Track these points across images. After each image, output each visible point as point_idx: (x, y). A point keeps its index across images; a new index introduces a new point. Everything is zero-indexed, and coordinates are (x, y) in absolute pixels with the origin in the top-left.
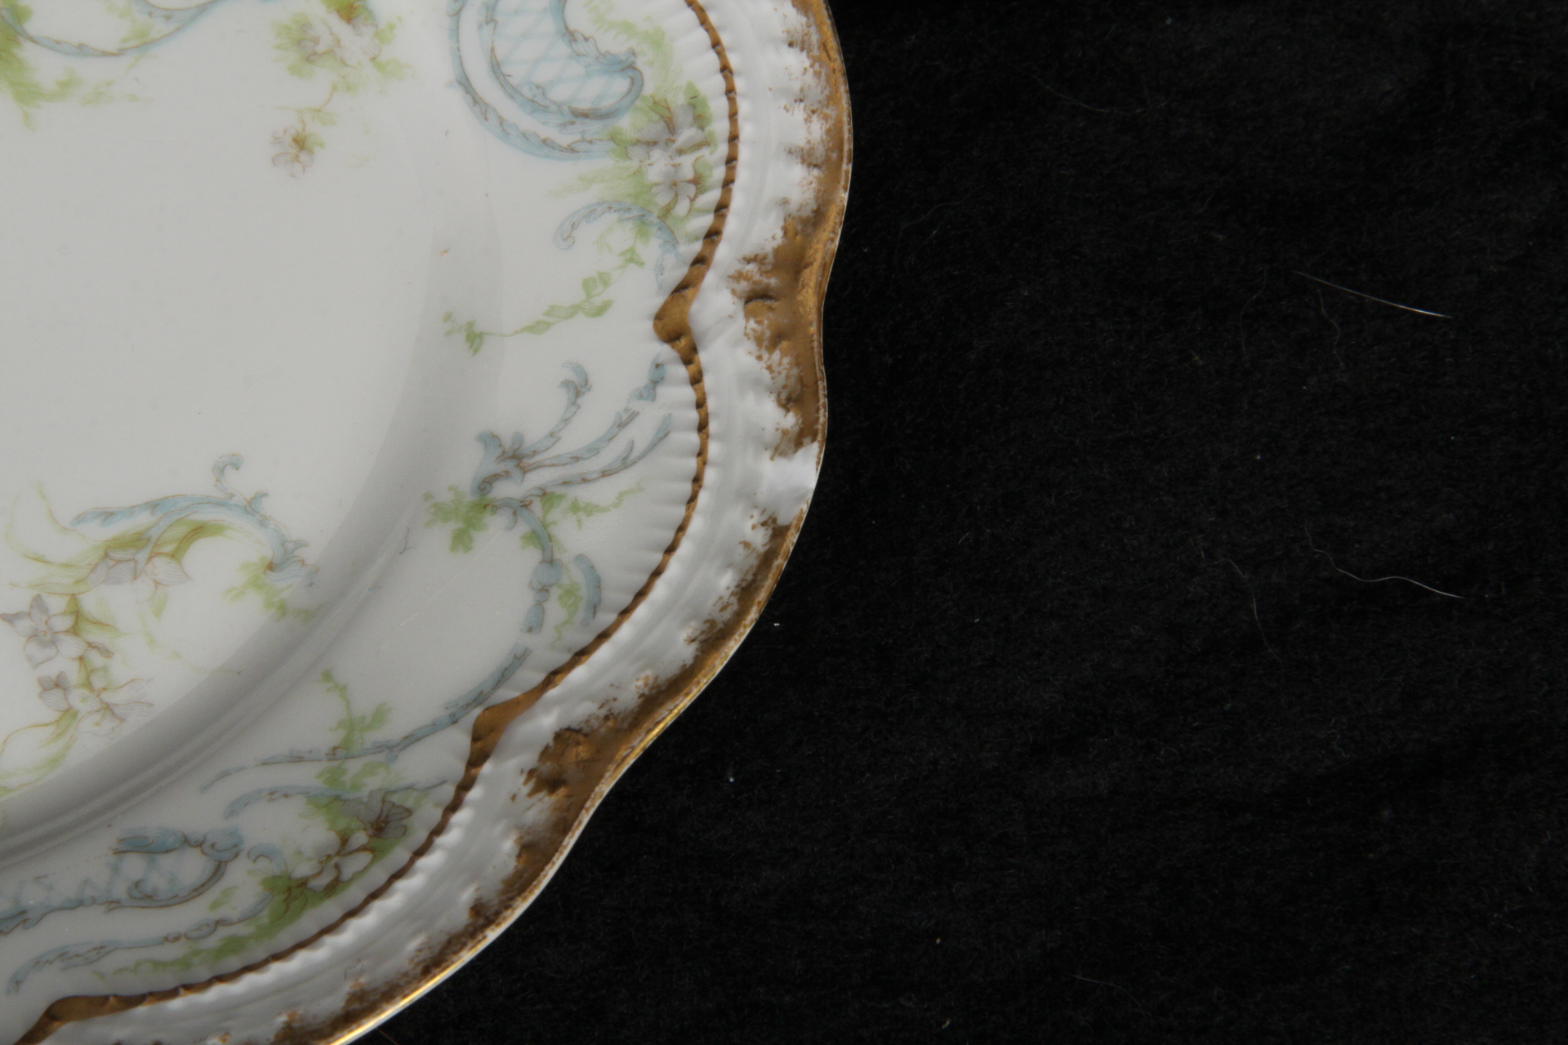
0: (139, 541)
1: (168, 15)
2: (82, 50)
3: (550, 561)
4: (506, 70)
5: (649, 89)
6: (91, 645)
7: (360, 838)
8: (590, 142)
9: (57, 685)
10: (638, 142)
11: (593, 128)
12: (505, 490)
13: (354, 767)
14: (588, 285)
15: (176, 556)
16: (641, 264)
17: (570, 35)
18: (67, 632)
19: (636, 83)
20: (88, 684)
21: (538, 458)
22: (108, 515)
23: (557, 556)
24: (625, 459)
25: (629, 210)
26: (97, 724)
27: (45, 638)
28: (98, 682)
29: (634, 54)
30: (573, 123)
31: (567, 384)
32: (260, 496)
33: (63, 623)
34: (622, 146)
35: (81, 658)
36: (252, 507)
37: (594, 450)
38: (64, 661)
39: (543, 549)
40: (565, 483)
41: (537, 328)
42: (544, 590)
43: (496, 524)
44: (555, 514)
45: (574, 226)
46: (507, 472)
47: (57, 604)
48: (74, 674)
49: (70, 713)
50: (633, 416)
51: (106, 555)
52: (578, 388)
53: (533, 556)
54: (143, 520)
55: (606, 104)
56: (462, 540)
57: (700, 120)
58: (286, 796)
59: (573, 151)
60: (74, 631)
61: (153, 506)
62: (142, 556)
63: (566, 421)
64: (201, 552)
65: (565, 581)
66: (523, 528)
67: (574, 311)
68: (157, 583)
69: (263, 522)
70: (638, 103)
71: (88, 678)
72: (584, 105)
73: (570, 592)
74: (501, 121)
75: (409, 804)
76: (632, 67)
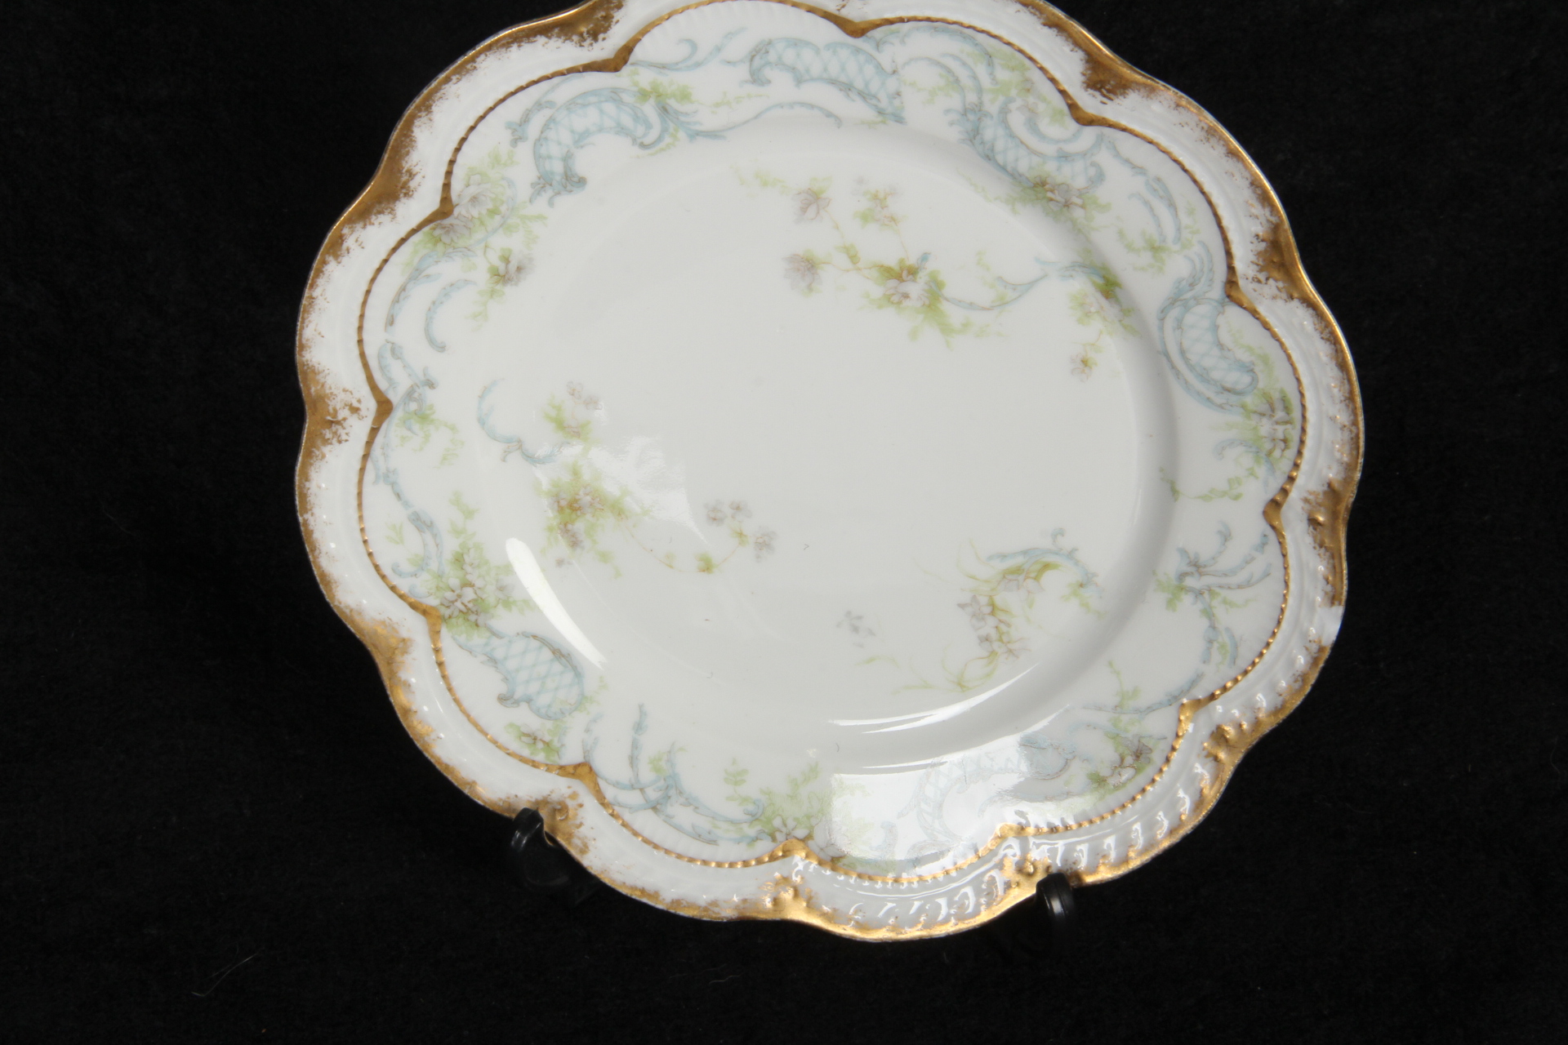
0: (1018, 571)
1: (1014, 287)
2: (971, 306)
3: (1213, 627)
4: (1188, 355)
5: (1261, 385)
6: (1000, 621)
7: (1129, 760)
8: (1232, 406)
9: (987, 640)
10: (1255, 412)
11: (1233, 398)
12: (1190, 582)
13: (1125, 718)
14: (1230, 481)
15: (1036, 578)
16: (1257, 478)
17: (1221, 346)
18: (989, 614)
19: (1255, 380)
20: (1001, 640)
21: (1205, 569)
22: (1003, 557)
23: (1216, 625)
24: (1249, 581)
25: (1251, 447)
26: (1007, 659)
27: (978, 616)
28: (1005, 638)
29: (1253, 364)
30: (1222, 393)
31: (1220, 532)
32: (1075, 550)
33: (987, 610)
34: (1247, 412)
35: (996, 627)
36: (1071, 555)
37: (1233, 572)
38: (988, 628)
39: (1210, 620)
40: (1220, 587)
41: (1205, 498)
42: (1211, 642)
43: (1187, 599)
44: (1215, 603)
45: (1223, 448)
46: (1192, 573)
47: (983, 600)
48: (993, 634)
49: (993, 653)
50: (1253, 559)
51: (1004, 577)
52: (1226, 536)
53: (1204, 623)
54: (1020, 560)
55: (1239, 387)
56: (1171, 604)
57: (1287, 409)
58: (1095, 728)
59: (1223, 408)
60: (992, 613)
61: (1025, 553)
62: (1021, 578)
63: (1221, 553)
64: (1049, 577)
65: (1220, 640)
66: (1200, 606)
67: (1224, 494)
68: (1029, 592)
69: (1077, 563)
70: (1255, 391)
71: (1000, 637)
72: (1228, 385)
73: (1222, 646)
74: (1186, 382)
75: (1150, 745)
76: (1252, 371)
